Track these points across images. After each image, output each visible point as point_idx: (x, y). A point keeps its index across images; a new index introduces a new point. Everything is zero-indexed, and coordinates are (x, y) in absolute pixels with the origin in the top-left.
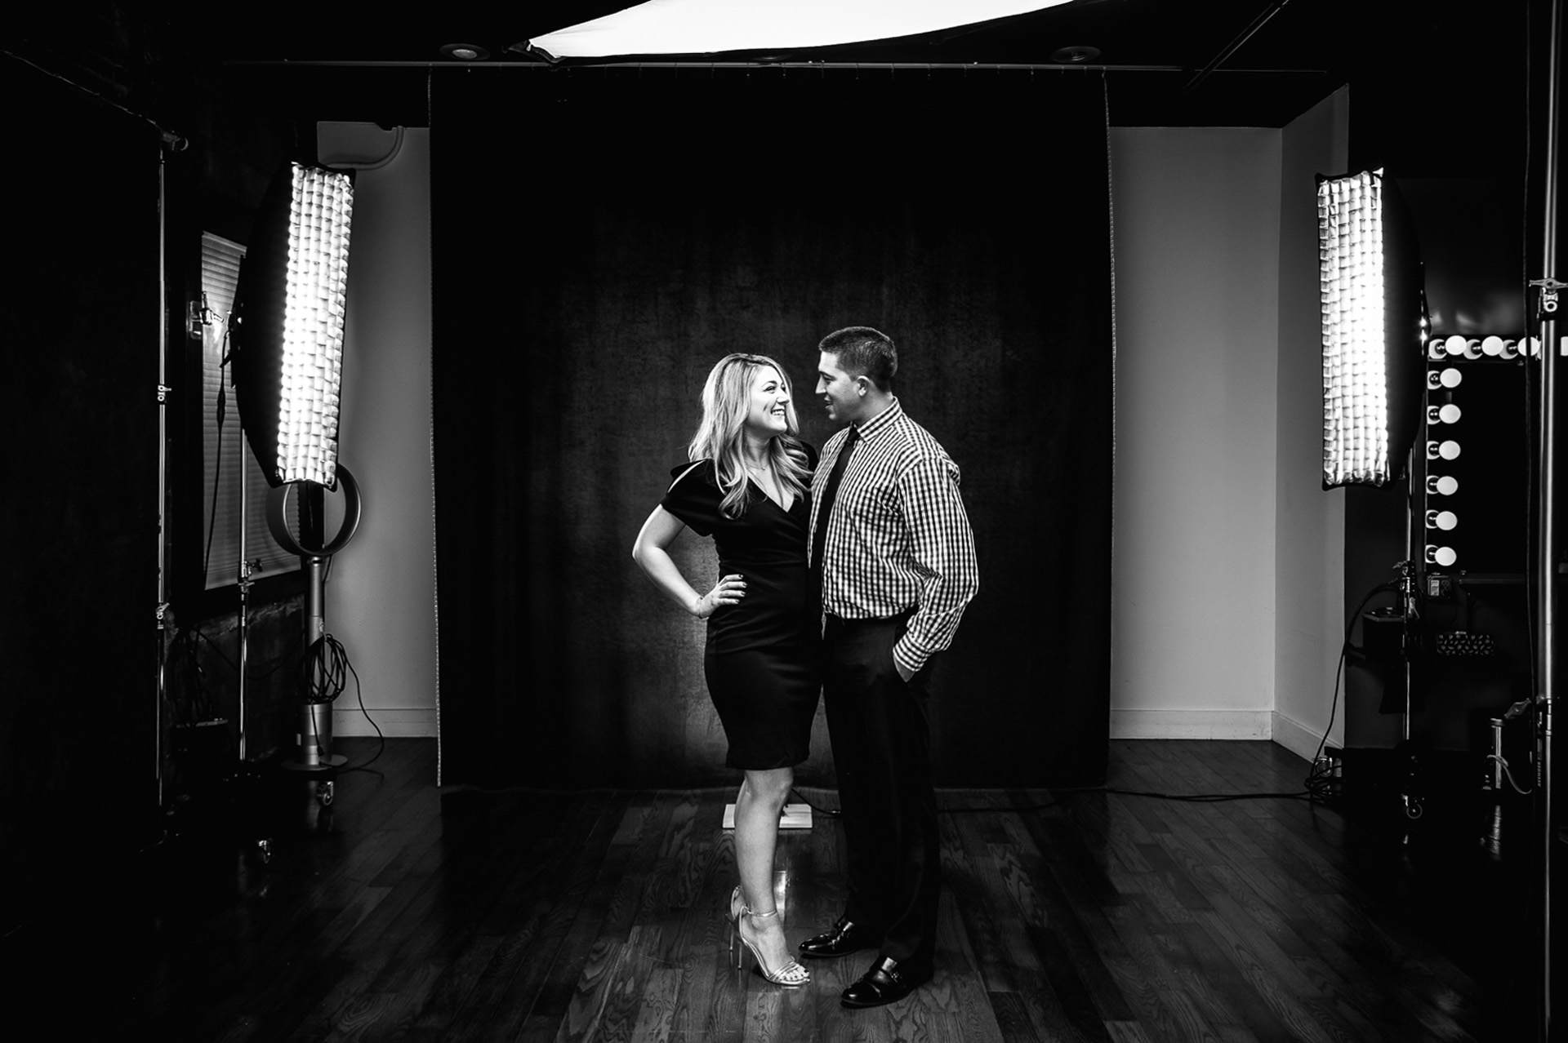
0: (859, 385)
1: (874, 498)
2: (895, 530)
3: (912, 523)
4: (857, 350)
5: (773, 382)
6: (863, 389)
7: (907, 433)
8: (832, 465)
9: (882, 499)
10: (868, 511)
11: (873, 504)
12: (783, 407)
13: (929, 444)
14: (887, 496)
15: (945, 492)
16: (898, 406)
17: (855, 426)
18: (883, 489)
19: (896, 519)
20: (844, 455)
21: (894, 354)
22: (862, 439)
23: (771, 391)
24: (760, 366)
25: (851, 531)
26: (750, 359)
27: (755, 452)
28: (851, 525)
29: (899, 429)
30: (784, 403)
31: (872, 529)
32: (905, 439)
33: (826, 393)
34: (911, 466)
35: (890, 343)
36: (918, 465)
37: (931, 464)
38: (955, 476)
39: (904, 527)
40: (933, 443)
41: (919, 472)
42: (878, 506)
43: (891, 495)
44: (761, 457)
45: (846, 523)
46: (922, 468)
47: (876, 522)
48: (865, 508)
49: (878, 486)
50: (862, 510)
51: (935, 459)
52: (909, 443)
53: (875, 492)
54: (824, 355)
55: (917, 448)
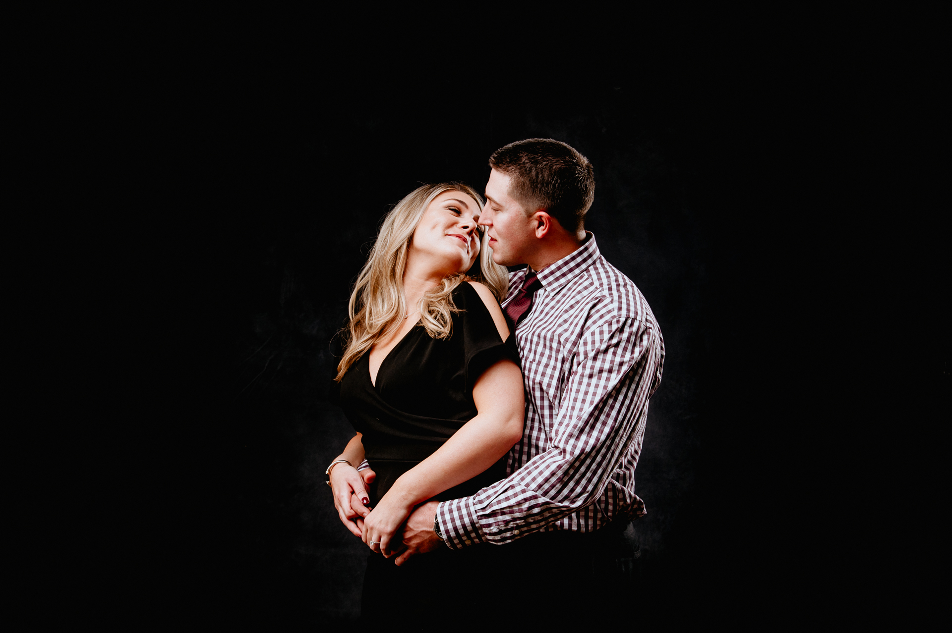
0: (536, 223)
5: (460, 202)
6: (541, 228)
16: (595, 245)
17: (533, 271)
22: (544, 288)
29: (594, 277)
55: (613, 300)
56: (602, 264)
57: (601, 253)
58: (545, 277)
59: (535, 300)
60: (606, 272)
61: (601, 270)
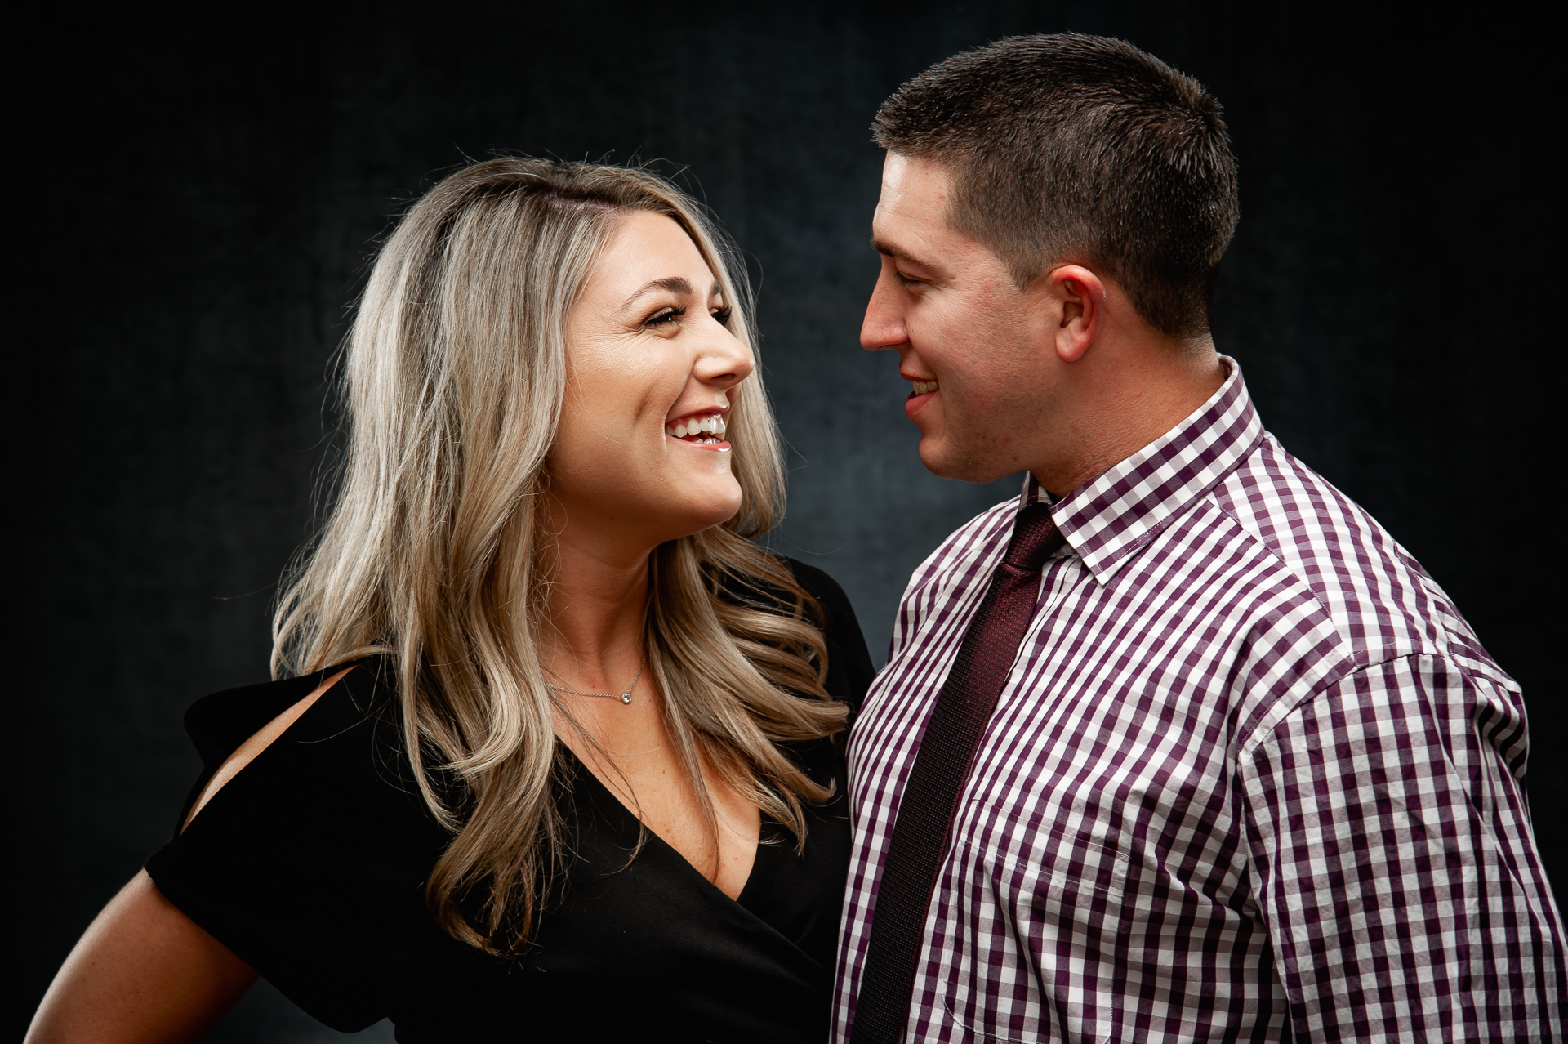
0: (1057, 308)
1: (1125, 839)
2: (1223, 989)
3: (1305, 963)
4: (1047, 144)
5: (674, 284)
6: (1075, 324)
7: (1284, 534)
8: (938, 679)
9: (1166, 844)
10: (1099, 904)
11: (1120, 867)
12: (719, 401)
13: (1385, 588)
14: (1186, 834)
15: (1460, 813)
16: (1243, 400)
17: (1042, 495)
18: (1168, 797)
19: (1228, 937)
20: (994, 632)
21: (1220, 161)
22: (1075, 556)
23: (668, 328)
24: (609, 213)
25: (1020, 993)
26: (560, 180)
27: (585, 616)
28: (1021, 966)
29: (1244, 511)
30: (725, 381)
31: (1118, 988)
32: (1271, 560)
33: (906, 346)
34: (1300, 689)
35: (1203, 109)
36: (1329, 688)
37: (1391, 682)
38: (1506, 734)
39: (1266, 976)
40: (1404, 580)
41: (1338, 720)
42: (1147, 877)
43: (1205, 827)
44: (606, 638)
45: (996, 959)
46: (1350, 701)
47: (1136, 952)
48: (1087, 887)
49: (1142, 783)
50: (1069, 898)
51: (1414, 657)
52: (1291, 581)
53: (1131, 812)
54: (896, 169)
55: (1327, 604)
56: (1270, 464)
57: (1267, 424)
58: (1079, 520)
59: (1045, 598)
60: (1284, 492)
61: (1266, 487)
